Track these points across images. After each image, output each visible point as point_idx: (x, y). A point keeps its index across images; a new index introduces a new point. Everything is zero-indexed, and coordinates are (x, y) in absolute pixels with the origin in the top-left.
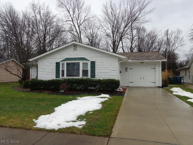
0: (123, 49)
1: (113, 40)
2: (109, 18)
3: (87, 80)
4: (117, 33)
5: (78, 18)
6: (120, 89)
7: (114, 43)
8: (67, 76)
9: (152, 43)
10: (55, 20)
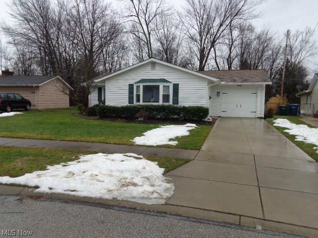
0: (216, 60)
1: (201, 46)
2: (195, 10)
3: (169, 107)
4: (207, 35)
5: (146, 10)
6: (209, 118)
7: (202, 51)
8: (143, 102)
9: (263, 51)
10: (108, 12)
